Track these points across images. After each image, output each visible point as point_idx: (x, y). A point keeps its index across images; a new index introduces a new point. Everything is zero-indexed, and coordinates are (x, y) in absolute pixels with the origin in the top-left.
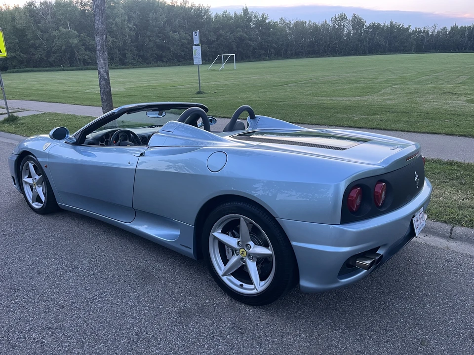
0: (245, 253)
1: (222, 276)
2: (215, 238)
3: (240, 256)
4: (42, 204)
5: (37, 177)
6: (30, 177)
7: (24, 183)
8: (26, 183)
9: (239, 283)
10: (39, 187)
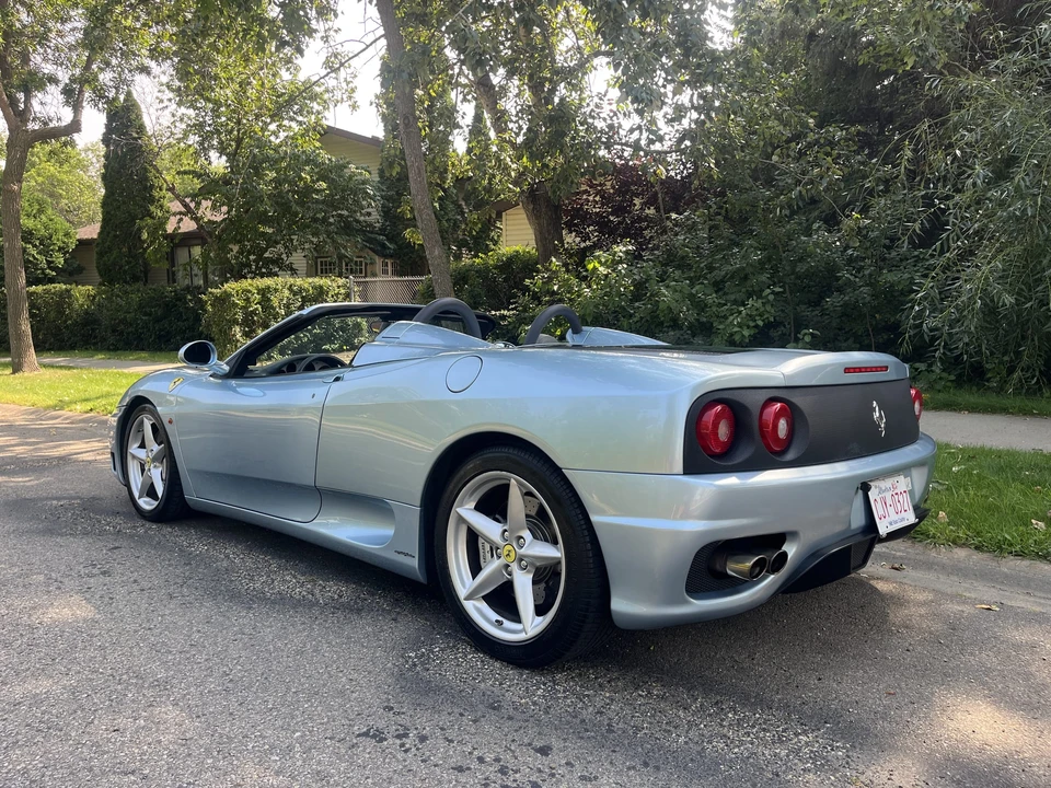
0: (512, 554)
1: (465, 599)
2: (461, 520)
3: (503, 561)
4: (157, 503)
5: (156, 448)
6: (142, 446)
7: (129, 458)
8: (134, 457)
9: (494, 616)
10: (155, 467)
